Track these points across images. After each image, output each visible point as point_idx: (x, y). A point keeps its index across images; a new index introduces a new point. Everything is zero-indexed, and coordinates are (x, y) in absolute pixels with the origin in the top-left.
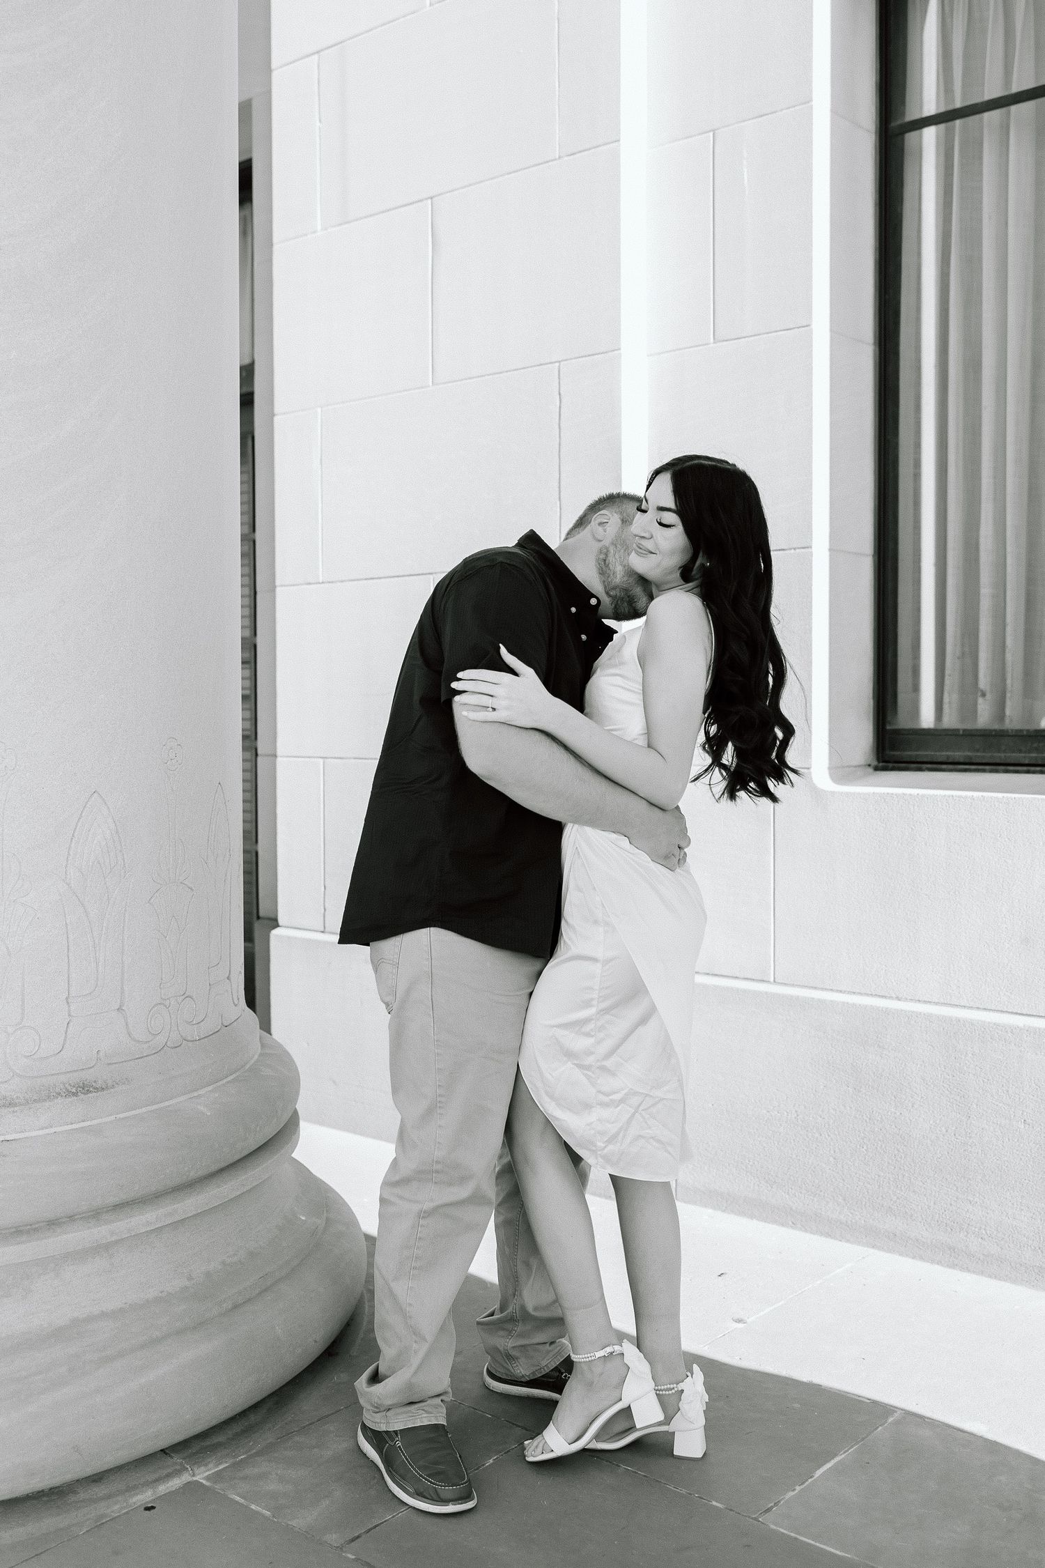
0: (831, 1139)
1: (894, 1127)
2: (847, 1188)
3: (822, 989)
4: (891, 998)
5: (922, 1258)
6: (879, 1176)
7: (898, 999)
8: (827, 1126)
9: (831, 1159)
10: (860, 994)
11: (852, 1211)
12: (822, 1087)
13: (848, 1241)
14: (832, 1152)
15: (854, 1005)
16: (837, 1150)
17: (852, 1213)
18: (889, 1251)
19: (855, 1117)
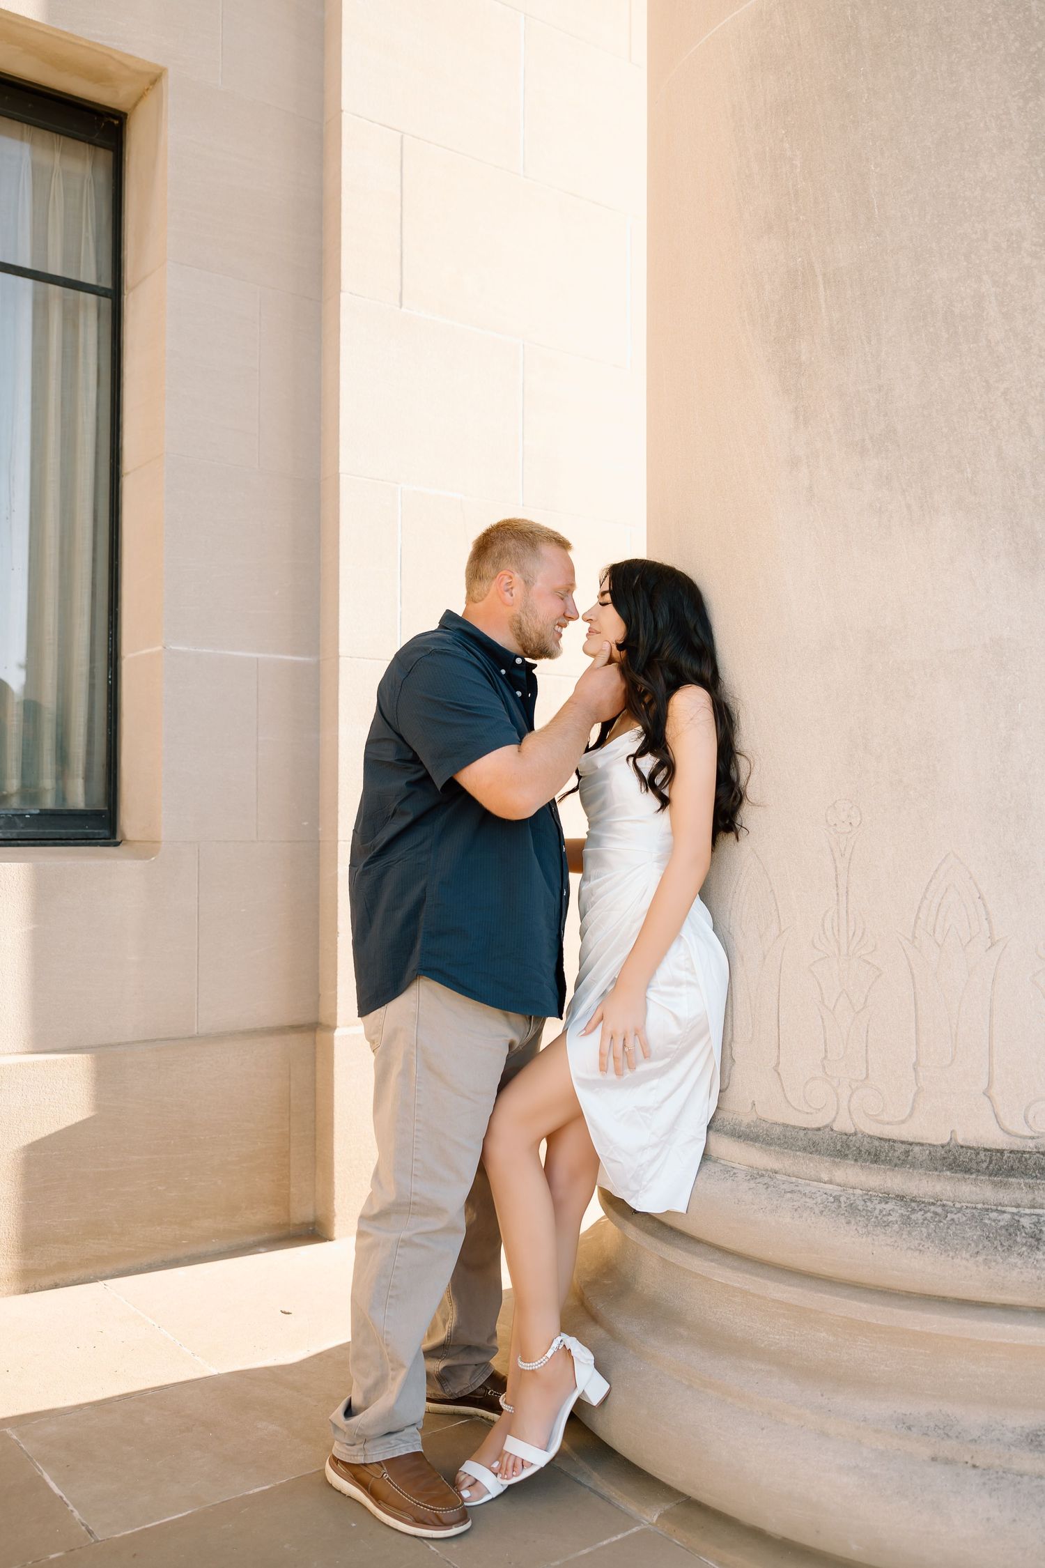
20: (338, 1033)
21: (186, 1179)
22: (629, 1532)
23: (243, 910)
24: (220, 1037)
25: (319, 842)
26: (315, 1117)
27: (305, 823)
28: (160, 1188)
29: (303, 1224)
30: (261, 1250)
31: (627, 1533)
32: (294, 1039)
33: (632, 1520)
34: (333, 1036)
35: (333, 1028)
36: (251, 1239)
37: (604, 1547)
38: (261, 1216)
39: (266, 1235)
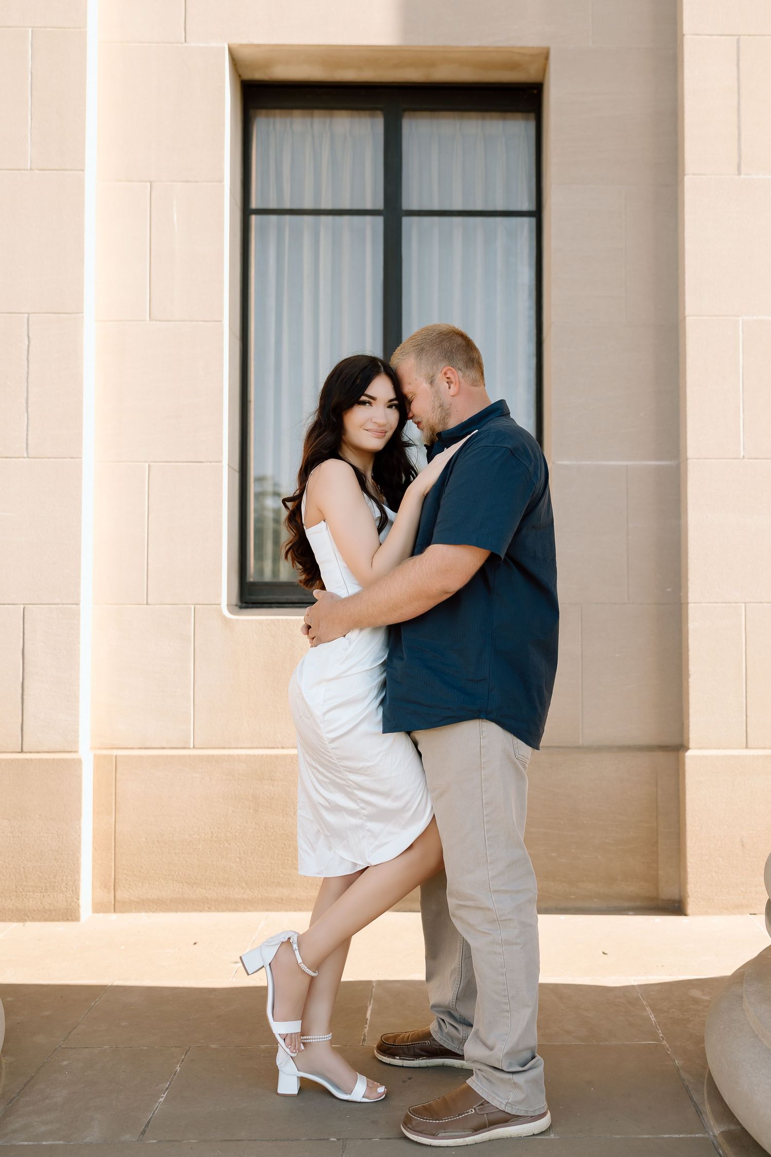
0: (238, 846)
1: (281, 829)
2: (249, 876)
3: (229, 748)
4: (278, 748)
5: (300, 910)
6: (271, 863)
7: (283, 748)
8: (234, 837)
9: (238, 859)
10: (257, 748)
11: (252, 890)
12: (231, 812)
13: (249, 911)
14: (238, 854)
15: (254, 756)
16: (242, 852)
17: (252, 892)
18: (278, 910)
19: (255, 829)
20: (689, 754)
21: (573, 851)
22: (692, 1136)
23: (617, 655)
24: (598, 749)
25: (681, 604)
26: (679, 818)
27: (669, 590)
28: (553, 854)
29: (669, 900)
30: (631, 913)
31: (689, 1136)
32: (660, 756)
33: (704, 1128)
34: (684, 755)
35: (687, 749)
36: (626, 904)
37: (663, 1138)
38: (632, 888)
39: (638, 904)
